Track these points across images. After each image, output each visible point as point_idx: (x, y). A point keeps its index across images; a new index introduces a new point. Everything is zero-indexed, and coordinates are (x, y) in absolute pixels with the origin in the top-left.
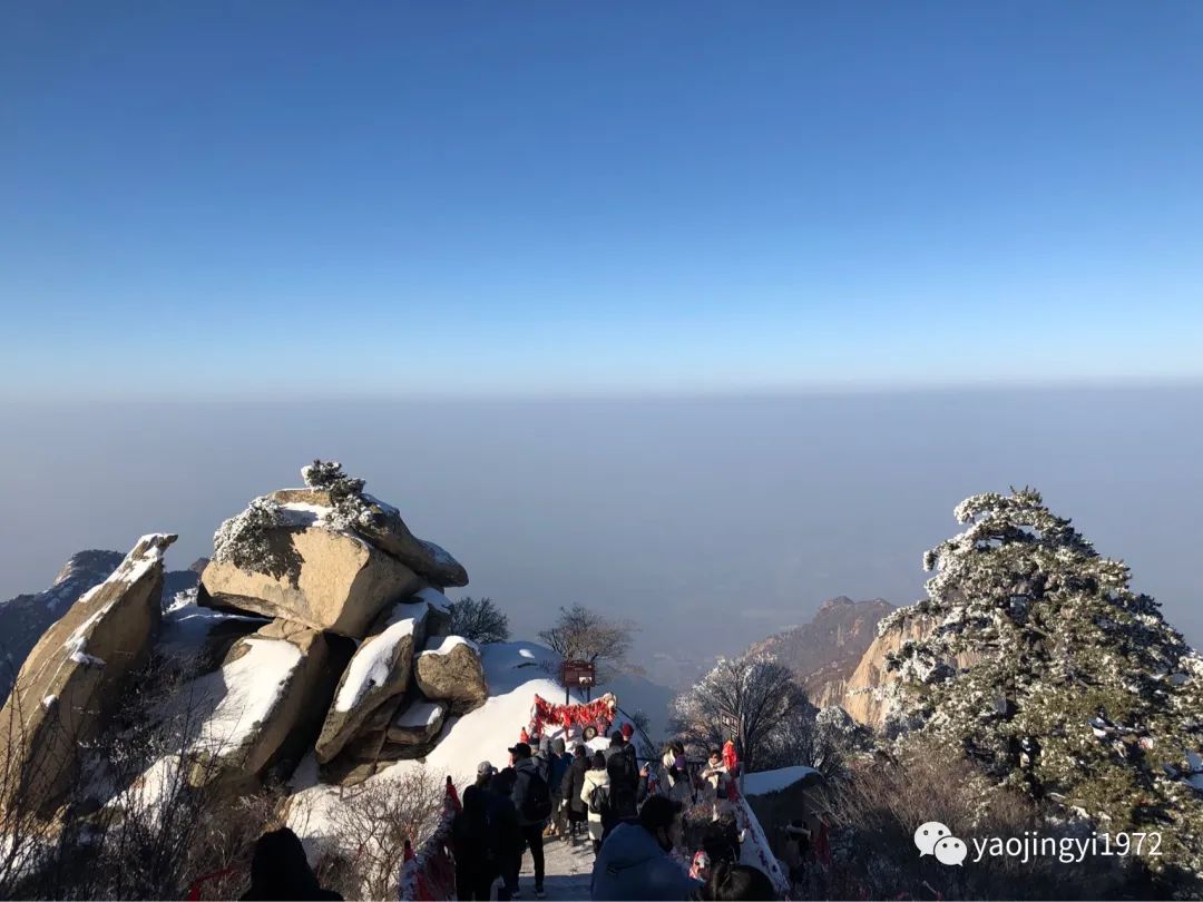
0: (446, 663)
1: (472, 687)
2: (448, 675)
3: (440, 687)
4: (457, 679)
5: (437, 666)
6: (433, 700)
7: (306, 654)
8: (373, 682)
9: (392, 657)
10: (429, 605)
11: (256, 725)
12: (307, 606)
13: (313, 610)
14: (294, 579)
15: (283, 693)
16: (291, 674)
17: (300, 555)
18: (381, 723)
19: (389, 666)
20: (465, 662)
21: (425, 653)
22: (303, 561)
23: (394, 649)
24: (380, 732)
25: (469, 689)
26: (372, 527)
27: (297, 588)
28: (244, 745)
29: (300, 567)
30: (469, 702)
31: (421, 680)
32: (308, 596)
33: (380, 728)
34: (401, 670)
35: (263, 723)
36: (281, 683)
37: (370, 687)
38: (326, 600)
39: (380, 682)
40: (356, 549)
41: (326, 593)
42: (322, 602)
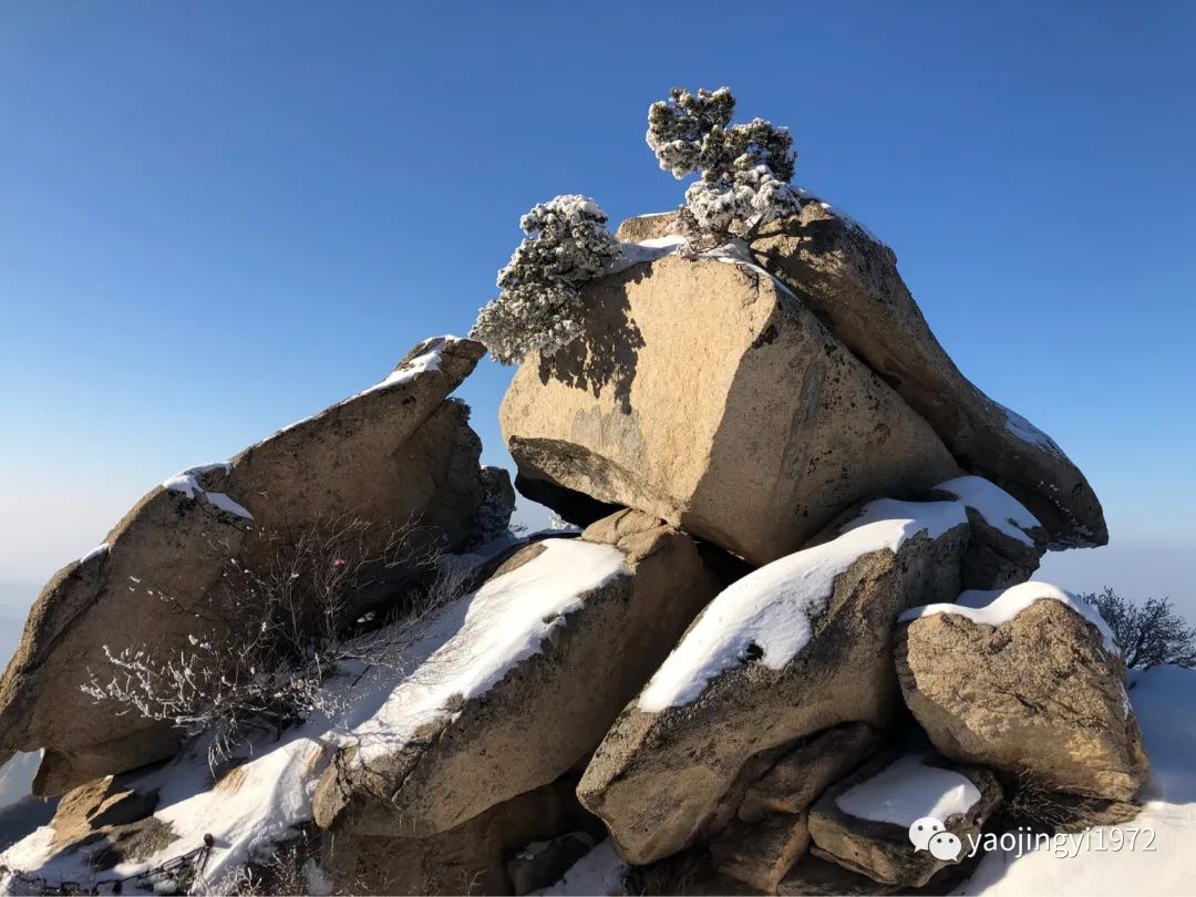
0: (996, 648)
1: (1086, 749)
2: (1001, 690)
3: (975, 720)
4: (1033, 709)
5: (962, 654)
6: (956, 762)
7: (632, 569)
8: (755, 652)
9: (828, 601)
10: (971, 511)
11: (454, 703)
12: (641, 453)
13: (653, 462)
14: (623, 391)
15: (545, 643)
16: (577, 603)
17: (637, 331)
18: (792, 791)
19: (814, 621)
20: (1061, 656)
21: (932, 610)
22: (641, 343)
23: (838, 579)
24: (788, 819)
25: (1076, 755)
26: (805, 254)
27: (627, 410)
28: (410, 745)
29: (634, 359)
30: (1075, 798)
31: (913, 686)
32: (645, 426)
33: (788, 805)
34: (850, 640)
35: (472, 701)
36: (548, 620)
37: (744, 662)
38: (679, 435)
39: (777, 655)
40: (745, 291)
41: (680, 419)
42: (672, 442)
